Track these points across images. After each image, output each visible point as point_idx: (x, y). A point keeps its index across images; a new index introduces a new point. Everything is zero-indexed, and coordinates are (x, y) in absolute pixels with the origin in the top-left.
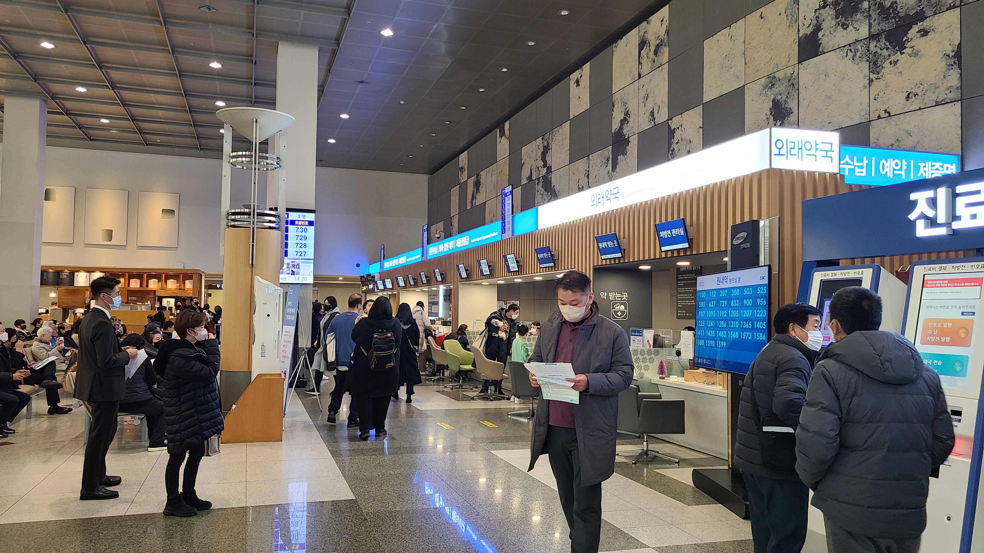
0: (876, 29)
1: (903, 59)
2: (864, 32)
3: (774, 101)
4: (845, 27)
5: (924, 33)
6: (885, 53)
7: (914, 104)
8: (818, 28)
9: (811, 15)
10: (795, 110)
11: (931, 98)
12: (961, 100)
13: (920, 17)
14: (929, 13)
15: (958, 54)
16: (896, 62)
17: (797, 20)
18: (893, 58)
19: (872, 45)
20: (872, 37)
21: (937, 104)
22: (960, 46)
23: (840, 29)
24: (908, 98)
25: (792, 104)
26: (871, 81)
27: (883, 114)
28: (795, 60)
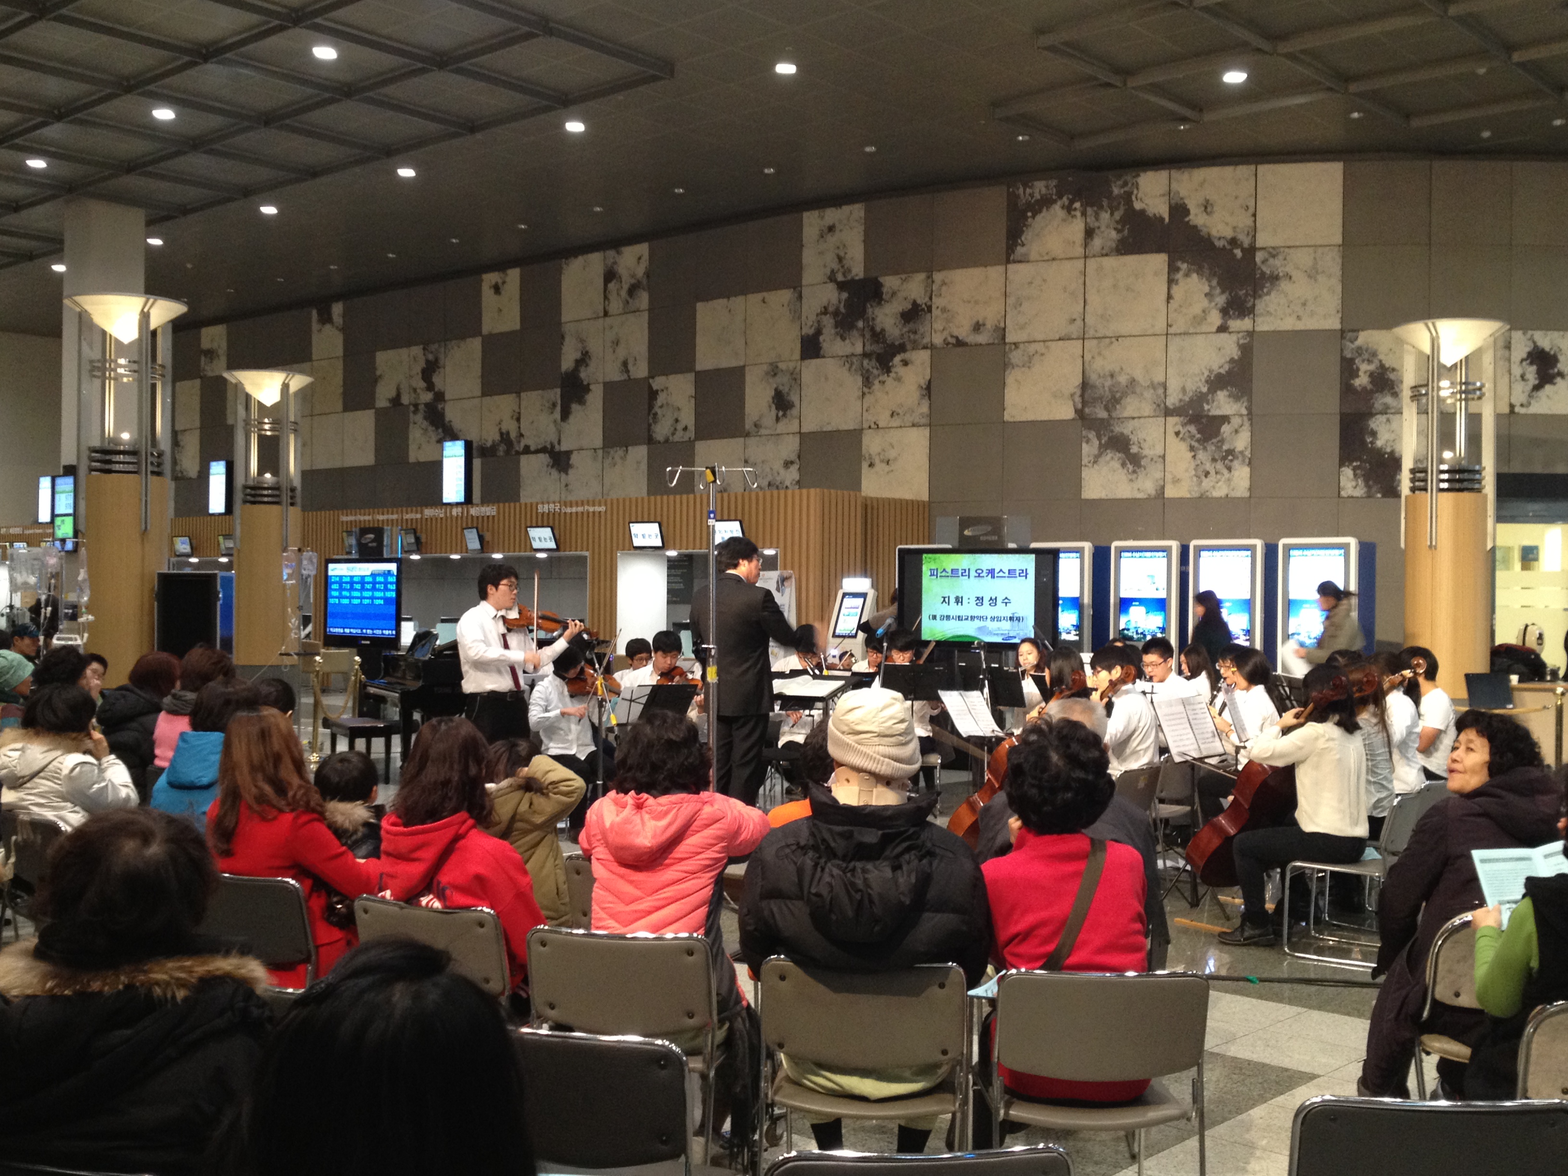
0: (868, 348)
1: (890, 381)
2: (859, 349)
3: (776, 390)
4: (843, 338)
5: (905, 363)
6: (875, 372)
7: (896, 422)
8: (819, 332)
9: (813, 318)
10: (797, 403)
11: (909, 419)
12: (930, 425)
13: (902, 348)
14: (908, 347)
15: (928, 387)
16: (884, 382)
17: (800, 317)
18: (881, 378)
19: (866, 362)
20: (865, 355)
21: (913, 425)
22: (930, 382)
23: (839, 339)
24: (892, 415)
25: (794, 398)
26: (864, 394)
27: (873, 426)
28: (797, 355)
